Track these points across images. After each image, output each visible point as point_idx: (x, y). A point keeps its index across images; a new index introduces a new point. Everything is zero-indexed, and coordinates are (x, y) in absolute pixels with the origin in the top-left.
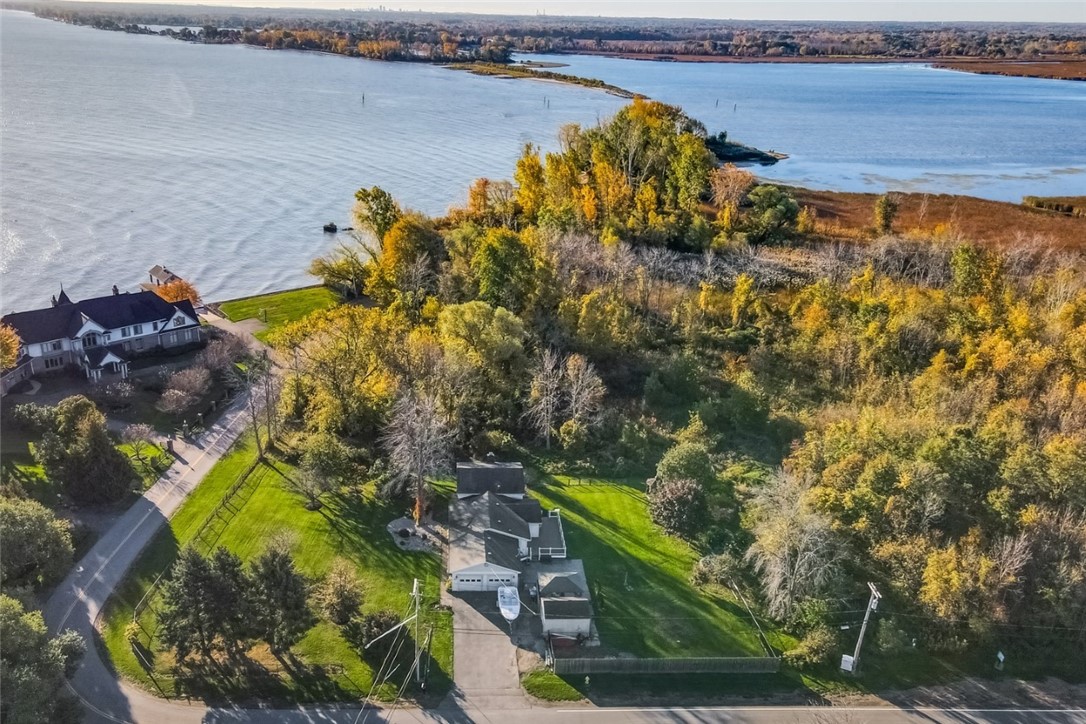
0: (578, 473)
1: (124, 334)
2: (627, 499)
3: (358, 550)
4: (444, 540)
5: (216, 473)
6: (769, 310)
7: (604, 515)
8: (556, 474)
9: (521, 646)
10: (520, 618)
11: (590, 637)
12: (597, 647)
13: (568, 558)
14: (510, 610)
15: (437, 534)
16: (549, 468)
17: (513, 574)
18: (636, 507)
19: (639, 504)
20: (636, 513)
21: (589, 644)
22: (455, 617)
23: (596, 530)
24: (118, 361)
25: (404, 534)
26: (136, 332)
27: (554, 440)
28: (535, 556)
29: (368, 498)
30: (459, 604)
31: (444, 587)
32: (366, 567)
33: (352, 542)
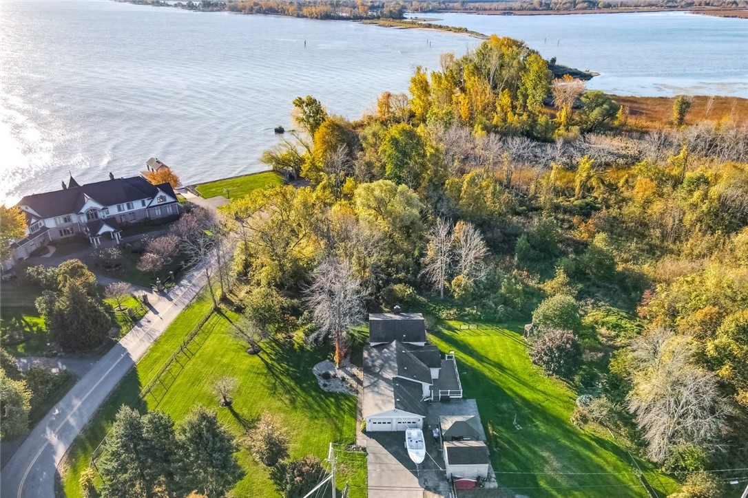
0: (467, 318)
1: (120, 210)
2: (508, 342)
3: (288, 392)
4: (360, 382)
5: (179, 322)
6: (603, 183)
7: (491, 356)
8: (449, 320)
9: (427, 488)
10: (427, 457)
11: (488, 479)
12: (494, 489)
13: (463, 398)
14: (417, 453)
15: (353, 376)
16: (443, 314)
17: (419, 418)
18: (516, 349)
19: (519, 346)
20: (517, 354)
21: (488, 485)
22: (370, 458)
23: (486, 371)
25: (326, 376)
26: (129, 208)
27: (447, 291)
28: (436, 397)
29: (298, 344)
30: (373, 445)
31: (360, 427)
32: (295, 408)
33: (284, 384)
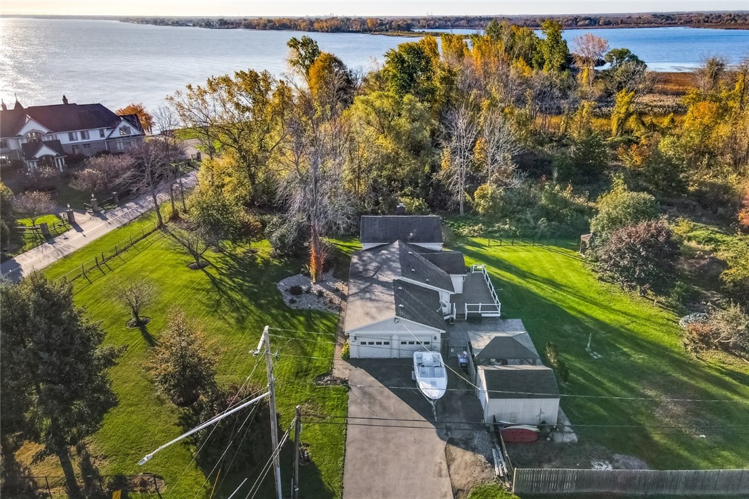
0: (497, 235)
1: (71, 139)
2: (559, 258)
3: (237, 310)
4: (344, 297)
5: (106, 239)
6: (643, 124)
7: (536, 271)
8: (473, 237)
9: (451, 442)
10: (448, 395)
11: (559, 428)
12: (572, 443)
13: (503, 317)
14: (433, 384)
15: (336, 291)
16: (465, 231)
17: (433, 334)
18: (572, 265)
19: (576, 262)
20: (574, 270)
21: (559, 438)
23: (532, 287)
24: (54, 154)
25: (296, 291)
26: (83, 137)
27: (468, 207)
28: (461, 315)
29: (262, 258)
30: (360, 376)
32: (243, 329)
33: (231, 301)
